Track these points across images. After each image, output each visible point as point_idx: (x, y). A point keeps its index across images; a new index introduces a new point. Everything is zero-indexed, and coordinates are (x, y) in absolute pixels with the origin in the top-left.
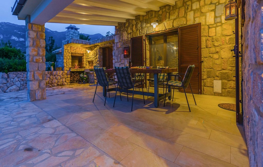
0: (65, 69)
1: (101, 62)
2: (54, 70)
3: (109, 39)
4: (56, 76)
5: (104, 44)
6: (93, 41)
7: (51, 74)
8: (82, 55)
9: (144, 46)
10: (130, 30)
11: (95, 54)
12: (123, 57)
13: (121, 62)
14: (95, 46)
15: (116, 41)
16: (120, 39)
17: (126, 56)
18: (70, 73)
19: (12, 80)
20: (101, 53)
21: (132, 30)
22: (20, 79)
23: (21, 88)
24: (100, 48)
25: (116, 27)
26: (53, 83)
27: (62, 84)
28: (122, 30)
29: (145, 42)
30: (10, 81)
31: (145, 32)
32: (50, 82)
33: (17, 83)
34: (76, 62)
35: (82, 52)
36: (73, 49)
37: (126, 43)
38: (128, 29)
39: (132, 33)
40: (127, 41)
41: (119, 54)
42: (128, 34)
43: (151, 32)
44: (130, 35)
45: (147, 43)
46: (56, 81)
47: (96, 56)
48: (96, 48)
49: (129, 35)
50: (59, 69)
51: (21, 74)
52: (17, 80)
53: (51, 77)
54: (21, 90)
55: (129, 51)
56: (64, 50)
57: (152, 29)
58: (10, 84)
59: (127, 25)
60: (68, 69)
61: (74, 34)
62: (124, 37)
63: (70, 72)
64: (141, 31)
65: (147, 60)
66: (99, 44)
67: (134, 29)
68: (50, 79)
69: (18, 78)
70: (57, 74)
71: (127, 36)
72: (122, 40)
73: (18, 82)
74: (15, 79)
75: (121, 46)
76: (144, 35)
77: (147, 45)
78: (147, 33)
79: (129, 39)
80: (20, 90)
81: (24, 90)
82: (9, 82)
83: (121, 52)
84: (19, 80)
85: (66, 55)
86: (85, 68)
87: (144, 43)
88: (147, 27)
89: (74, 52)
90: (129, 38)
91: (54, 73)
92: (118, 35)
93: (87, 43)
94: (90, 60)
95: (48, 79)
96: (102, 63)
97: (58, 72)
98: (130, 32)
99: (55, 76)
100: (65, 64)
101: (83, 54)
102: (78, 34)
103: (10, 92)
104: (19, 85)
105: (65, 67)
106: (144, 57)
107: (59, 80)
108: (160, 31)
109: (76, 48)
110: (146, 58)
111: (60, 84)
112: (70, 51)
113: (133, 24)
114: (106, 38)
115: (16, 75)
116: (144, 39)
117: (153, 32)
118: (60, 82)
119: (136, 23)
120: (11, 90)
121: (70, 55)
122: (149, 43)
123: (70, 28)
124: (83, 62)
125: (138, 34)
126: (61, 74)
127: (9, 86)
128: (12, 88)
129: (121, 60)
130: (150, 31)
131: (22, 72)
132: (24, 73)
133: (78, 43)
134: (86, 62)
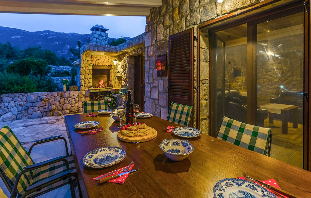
0: (82, 89)
1: (132, 79)
2: (68, 89)
3: (138, 42)
4: (69, 99)
5: (135, 51)
6: (119, 47)
7: (62, 96)
8: (109, 68)
9: (195, 52)
10: (168, 20)
11: (124, 67)
12: (156, 74)
13: (153, 83)
14: (124, 54)
15: (146, 45)
16: (152, 39)
17: (161, 74)
18: (90, 95)
19: (6, 104)
20: (132, 64)
21: (173, 21)
22: (18, 104)
23: (18, 116)
24: (130, 57)
25: (147, 17)
26: (64, 110)
27: (78, 110)
28: (156, 23)
29: (197, 42)
30: (3, 106)
31: (197, 19)
32: (60, 108)
33: (12, 109)
34: (104, 77)
35: (109, 64)
36: (95, 59)
37: (162, 48)
38: (164, 18)
39: (172, 26)
40: (163, 43)
41: (150, 68)
42: (166, 28)
43: (213, 17)
44: (168, 30)
45: (203, 44)
46: (69, 106)
47: (125, 69)
48: (125, 56)
49: (166, 30)
50: (74, 89)
51: (18, 97)
52: (13, 105)
53: (62, 100)
54: (19, 119)
55: (165, 63)
56: (82, 61)
57: (214, 9)
58: (4, 110)
59: (164, 10)
60: (87, 89)
61: (100, 38)
62: (159, 35)
63: (90, 93)
64: (189, 18)
65: (203, 84)
66: (129, 51)
67: (176, 16)
68: (60, 103)
69: (15, 102)
70: (70, 95)
71: (164, 32)
72: (156, 41)
73: (15, 107)
74: (10, 103)
75: (154, 52)
76: (196, 27)
77: (202, 51)
78: (202, 21)
79: (166, 39)
80: (16, 120)
81: (23, 119)
82: (2, 108)
83: (154, 65)
84: (16, 105)
85: (84, 69)
86: (112, 86)
87: (196, 44)
88: (202, 6)
89: (97, 64)
90: (166, 36)
91: (67, 94)
92: (150, 33)
93: (112, 49)
94: (118, 75)
95: (57, 103)
96: (133, 81)
97: (72, 93)
98: (168, 24)
99: (67, 98)
100: (83, 81)
101: (111, 66)
102: (105, 37)
103: (3, 121)
104: (16, 113)
105: (82, 86)
106: (195, 78)
107: (73, 105)
108: (237, 10)
109: (99, 58)
110: (199, 81)
111: (74, 110)
112: (90, 62)
113: (174, 5)
114: (134, 41)
115: (13, 99)
116: (196, 34)
117: (218, 16)
118: (75, 107)
119: (180, 3)
120: (4, 120)
121: (90, 68)
122: (209, 44)
123: (95, 29)
124: (111, 78)
125: (182, 26)
126: (77, 96)
127: (3, 113)
128: (5, 117)
129: (154, 79)
130: (210, 14)
131: (20, 94)
132: (23, 96)
133: (96, 49)
134: (114, 77)
